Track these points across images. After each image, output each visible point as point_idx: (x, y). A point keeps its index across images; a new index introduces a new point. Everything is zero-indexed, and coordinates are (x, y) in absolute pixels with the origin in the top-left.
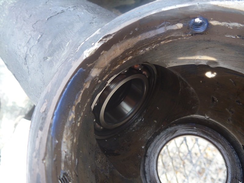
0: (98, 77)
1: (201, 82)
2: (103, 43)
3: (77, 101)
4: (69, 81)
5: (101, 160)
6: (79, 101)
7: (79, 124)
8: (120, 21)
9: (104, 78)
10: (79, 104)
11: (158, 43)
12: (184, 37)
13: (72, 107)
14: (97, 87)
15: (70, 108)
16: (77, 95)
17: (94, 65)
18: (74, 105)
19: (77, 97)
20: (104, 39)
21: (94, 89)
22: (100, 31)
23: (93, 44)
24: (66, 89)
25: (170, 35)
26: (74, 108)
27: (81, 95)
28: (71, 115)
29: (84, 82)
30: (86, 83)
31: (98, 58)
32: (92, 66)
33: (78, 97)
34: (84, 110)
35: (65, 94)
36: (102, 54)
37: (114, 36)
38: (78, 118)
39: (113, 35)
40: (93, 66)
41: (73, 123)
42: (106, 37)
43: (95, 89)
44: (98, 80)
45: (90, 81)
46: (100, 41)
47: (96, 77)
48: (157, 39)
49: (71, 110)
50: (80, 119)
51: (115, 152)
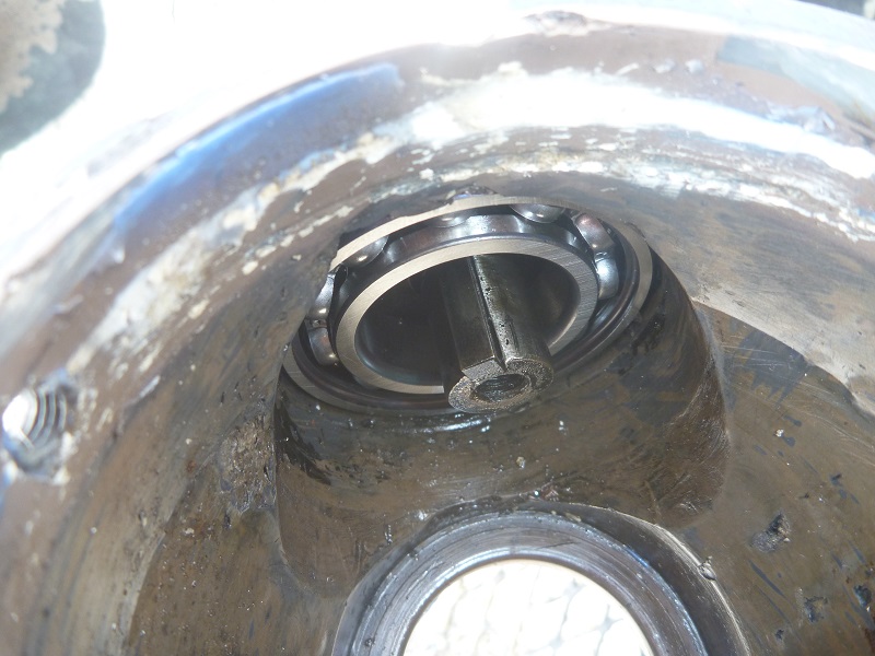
0: (432, 151)
1: (780, 433)
3: (300, 177)
4: (315, 79)
5: (247, 449)
6: (309, 182)
7: (250, 267)
9: (452, 177)
10: (300, 194)
11: (730, 181)
12: (842, 221)
13: (266, 181)
14: (407, 189)
15: (254, 182)
16: (315, 156)
17: (448, 91)
18: (277, 183)
19: (306, 163)
20: (549, 23)
21: (390, 183)
25: (799, 178)
26: (270, 193)
27: (328, 167)
28: (242, 207)
29: (370, 129)
30: (376, 137)
31: (476, 75)
32: (436, 88)
34: (304, 233)
35: (271, 114)
36: (505, 74)
37: (593, 33)
38: (264, 244)
39: (592, 27)
40: (441, 96)
41: (233, 247)
42: (561, 17)
43: (394, 191)
44: (426, 166)
45: (395, 145)
46: (528, 17)
47: (426, 148)
48: (741, 161)
49: (253, 190)
50: (267, 252)
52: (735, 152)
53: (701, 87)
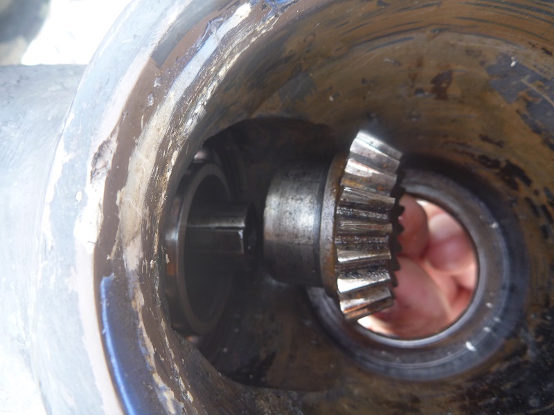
0: (143, 259)
1: (331, 99)
2: (105, 178)
3: (150, 357)
4: (103, 337)
5: (270, 408)
6: (152, 350)
7: (190, 396)
8: (100, 89)
9: (156, 247)
10: (156, 356)
11: (213, 80)
12: (261, 31)
13: (152, 380)
14: (156, 279)
15: (153, 391)
16: (140, 343)
17: (121, 241)
18: (153, 373)
19: (143, 350)
20: (100, 164)
21: (153, 290)
22: (67, 149)
23: (79, 197)
24: (114, 360)
25: (231, 44)
26: (157, 378)
27: (145, 335)
28: (165, 399)
29: (130, 301)
30: (134, 298)
31: (117, 220)
32: (117, 249)
33: (145, 346)
34: (173, 356)
35: (122, 374)
36: (121, 202)
37: (119, 139)
38: (179, 386)
39: (114, 139)
40: (121, 247)
41: (183, 409)
42: (98, 156)
43: (157, 288)
44: (149, 264)
45: (138, 285)
46: (92, 177)
47: (142, 263)
48: (209, 71)
49: (157, 391)
50: (182, 384)
51: (263, 356)
52: (203, 74)
53: (168, 82)
